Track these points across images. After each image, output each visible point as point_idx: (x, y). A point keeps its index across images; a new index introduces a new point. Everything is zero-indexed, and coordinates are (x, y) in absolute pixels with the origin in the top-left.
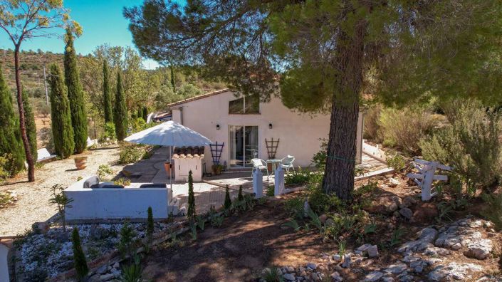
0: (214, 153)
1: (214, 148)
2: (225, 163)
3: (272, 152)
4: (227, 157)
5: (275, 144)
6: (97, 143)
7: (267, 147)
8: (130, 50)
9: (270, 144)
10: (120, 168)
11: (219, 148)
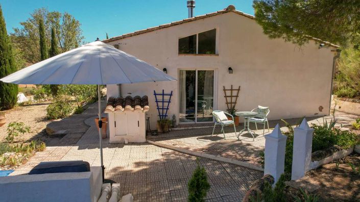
0: (160, 104)
1: (160, 98)
2: (174, 117)
3: (231, 103)
4: (175, 110)
5: (235, 93)
6: (33, 99)
7: (226, 97)
8: (67, 15)
9: (228, 93)
10: (44, 125)
11: (167, 98)
